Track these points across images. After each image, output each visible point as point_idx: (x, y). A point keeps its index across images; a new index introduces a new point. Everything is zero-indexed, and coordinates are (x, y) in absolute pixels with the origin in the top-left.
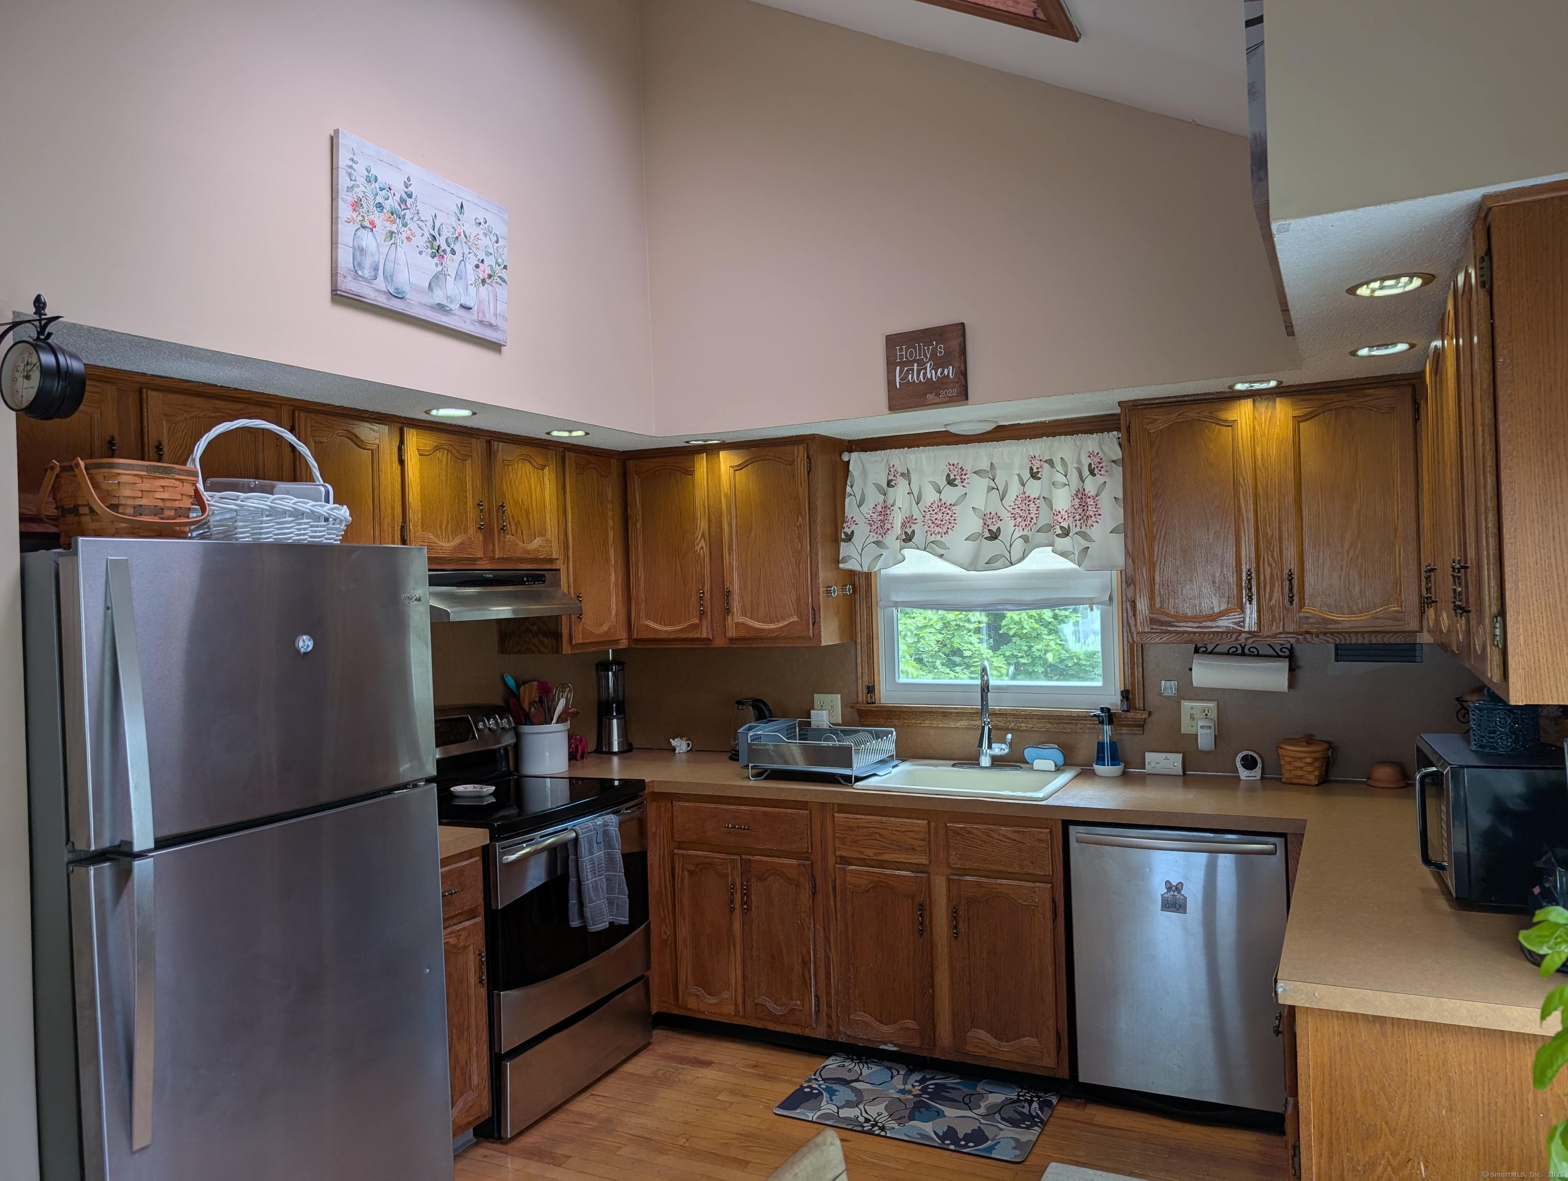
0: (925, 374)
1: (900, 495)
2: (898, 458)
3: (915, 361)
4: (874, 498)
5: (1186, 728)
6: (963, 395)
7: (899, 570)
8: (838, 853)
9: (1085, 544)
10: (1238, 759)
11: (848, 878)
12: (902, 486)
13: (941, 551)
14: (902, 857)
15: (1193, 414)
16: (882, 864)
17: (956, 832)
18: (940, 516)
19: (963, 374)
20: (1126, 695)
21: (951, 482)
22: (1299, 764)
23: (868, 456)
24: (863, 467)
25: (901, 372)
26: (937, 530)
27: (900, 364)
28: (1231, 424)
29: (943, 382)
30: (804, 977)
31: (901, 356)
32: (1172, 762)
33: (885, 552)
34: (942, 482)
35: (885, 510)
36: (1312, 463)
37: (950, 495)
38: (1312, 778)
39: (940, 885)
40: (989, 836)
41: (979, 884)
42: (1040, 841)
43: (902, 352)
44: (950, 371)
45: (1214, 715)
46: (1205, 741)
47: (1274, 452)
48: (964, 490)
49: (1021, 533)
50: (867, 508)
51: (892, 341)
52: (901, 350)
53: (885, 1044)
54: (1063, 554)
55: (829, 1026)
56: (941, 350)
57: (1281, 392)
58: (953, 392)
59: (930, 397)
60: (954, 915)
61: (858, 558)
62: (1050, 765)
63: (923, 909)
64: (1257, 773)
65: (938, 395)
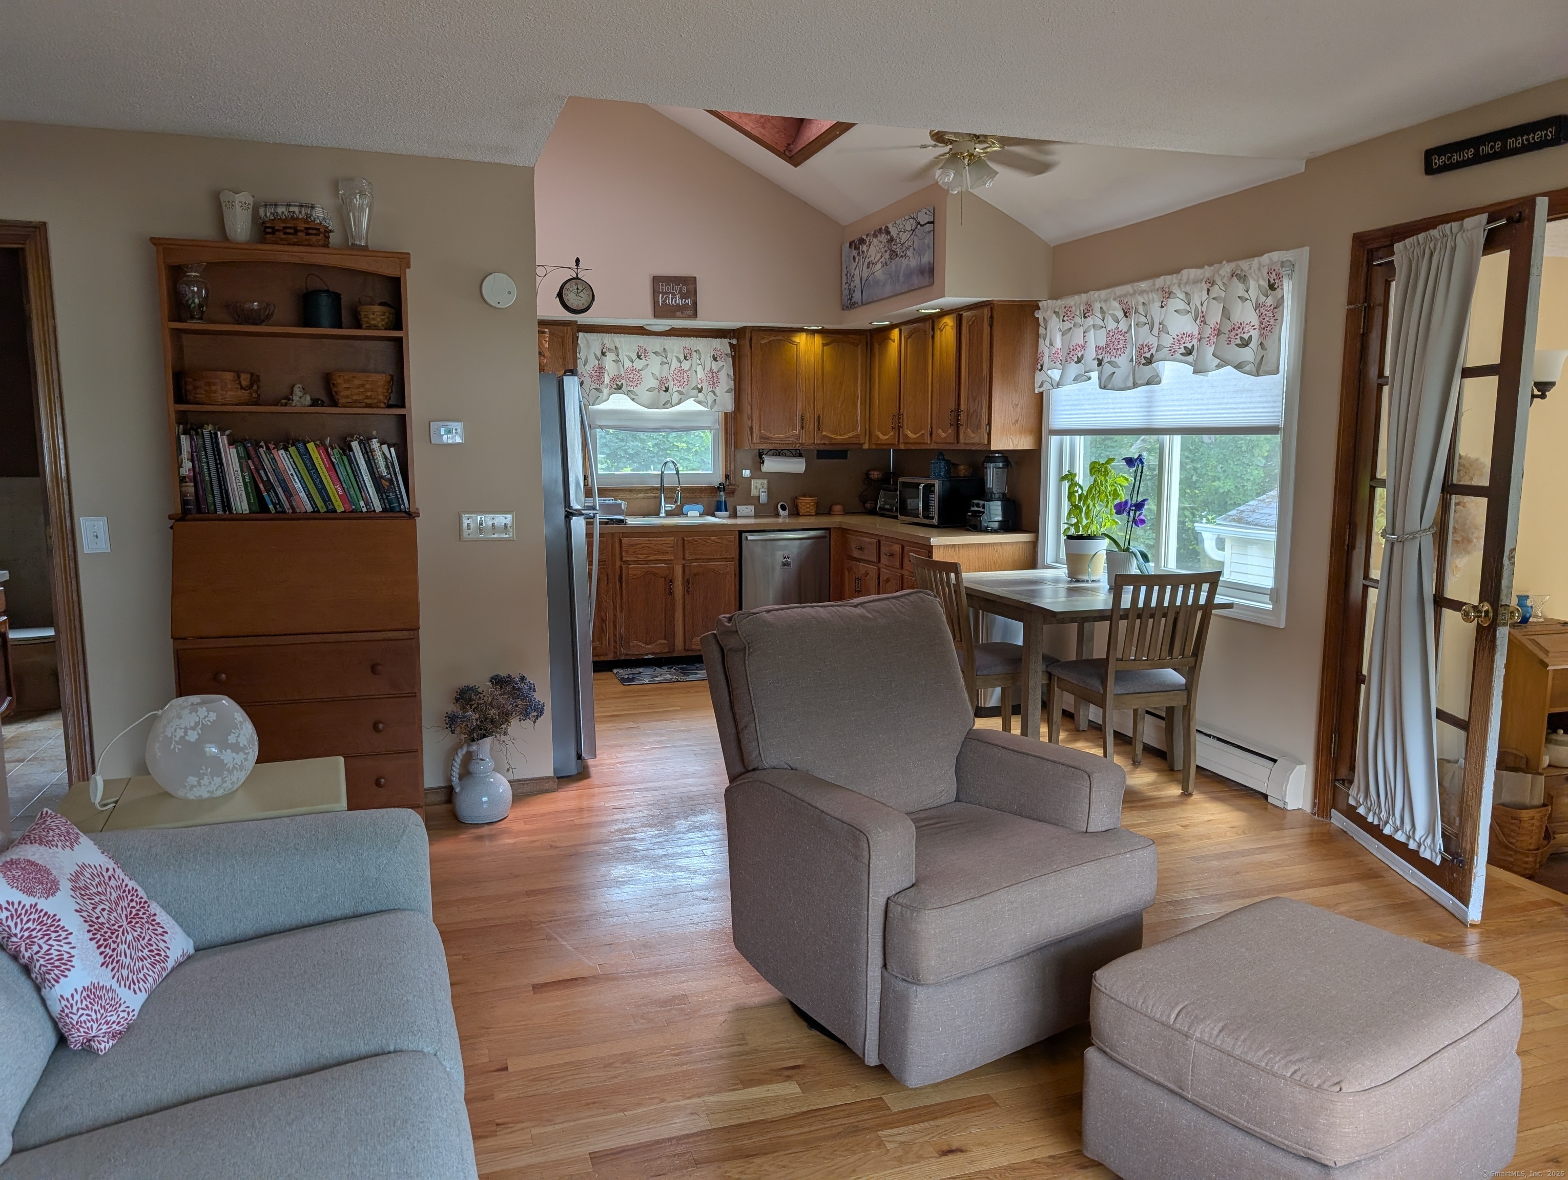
0: (676, 301)
1: (609, 361)
2: (609, 340)
3: (670, 293)
4: (593, 362)
5: (754, 492)
6: (695, 315)
7: (603, 406)
8: (624, 559)
9: (715, 398)
10: (779, 506)
11: (630, 572)
12: (610, 357)
13: (633, 397)
14: (660, 557)
15: (780, 337)
16: (647, 562)
17: (689, 542)
18: (632, 376)
19: (695, 304)
20: (727, 477)
21: (639, 357)
22: (808, 506)
23: (588, 335)
24: (587, 340)
25: (662, 297)
26: (631, 384)
27: (661, 293)
28: (797, 344)
29: (685, 306)
30: (602, 627)
31: (662, 289)
32: (749, 509)
33: (601, 395)
34: (634, 357)
35: (600, 370)
36: (828, 366)
37: (639, 364)
38: (813, 512)
39: (678, 570)
40: (705, 541)
41: (700, 566)
42: (730, 541)
43: (662, 287)
44: (689, 301)
45: (766, 486)
46: (764, 498)
47: (812, 359)
48: (647, 362)
49: (677, 389)
50: (589, 367)
51: (657, 280)
52: (662, 285)
53: (647, 655)
54: (699, 402)
55: (615, 653)
56: (684, 289)
57: (822, 332)
58: (691, 313)
59: (678, 314)
60: (686, 582)
61: (587, 398)
62: (697, 514)
63: (671, 582)
64: (787, 512)
65: (682, 313)
